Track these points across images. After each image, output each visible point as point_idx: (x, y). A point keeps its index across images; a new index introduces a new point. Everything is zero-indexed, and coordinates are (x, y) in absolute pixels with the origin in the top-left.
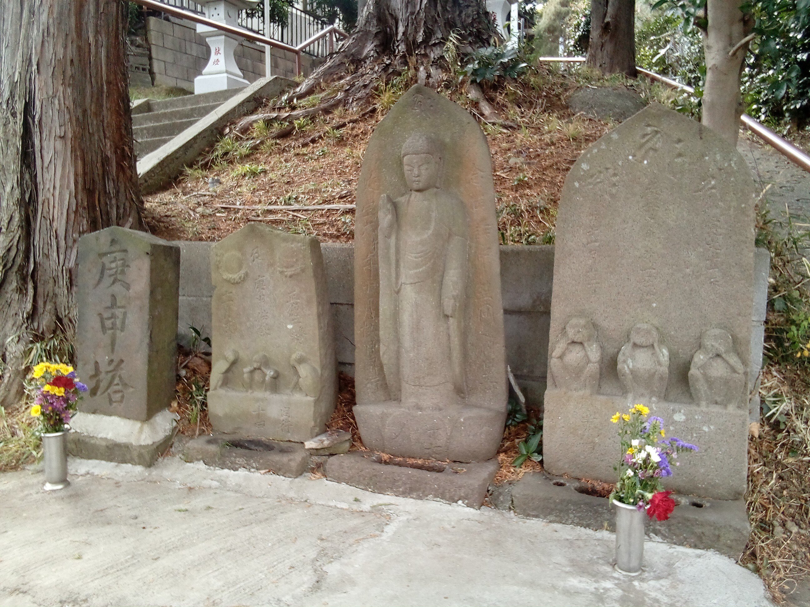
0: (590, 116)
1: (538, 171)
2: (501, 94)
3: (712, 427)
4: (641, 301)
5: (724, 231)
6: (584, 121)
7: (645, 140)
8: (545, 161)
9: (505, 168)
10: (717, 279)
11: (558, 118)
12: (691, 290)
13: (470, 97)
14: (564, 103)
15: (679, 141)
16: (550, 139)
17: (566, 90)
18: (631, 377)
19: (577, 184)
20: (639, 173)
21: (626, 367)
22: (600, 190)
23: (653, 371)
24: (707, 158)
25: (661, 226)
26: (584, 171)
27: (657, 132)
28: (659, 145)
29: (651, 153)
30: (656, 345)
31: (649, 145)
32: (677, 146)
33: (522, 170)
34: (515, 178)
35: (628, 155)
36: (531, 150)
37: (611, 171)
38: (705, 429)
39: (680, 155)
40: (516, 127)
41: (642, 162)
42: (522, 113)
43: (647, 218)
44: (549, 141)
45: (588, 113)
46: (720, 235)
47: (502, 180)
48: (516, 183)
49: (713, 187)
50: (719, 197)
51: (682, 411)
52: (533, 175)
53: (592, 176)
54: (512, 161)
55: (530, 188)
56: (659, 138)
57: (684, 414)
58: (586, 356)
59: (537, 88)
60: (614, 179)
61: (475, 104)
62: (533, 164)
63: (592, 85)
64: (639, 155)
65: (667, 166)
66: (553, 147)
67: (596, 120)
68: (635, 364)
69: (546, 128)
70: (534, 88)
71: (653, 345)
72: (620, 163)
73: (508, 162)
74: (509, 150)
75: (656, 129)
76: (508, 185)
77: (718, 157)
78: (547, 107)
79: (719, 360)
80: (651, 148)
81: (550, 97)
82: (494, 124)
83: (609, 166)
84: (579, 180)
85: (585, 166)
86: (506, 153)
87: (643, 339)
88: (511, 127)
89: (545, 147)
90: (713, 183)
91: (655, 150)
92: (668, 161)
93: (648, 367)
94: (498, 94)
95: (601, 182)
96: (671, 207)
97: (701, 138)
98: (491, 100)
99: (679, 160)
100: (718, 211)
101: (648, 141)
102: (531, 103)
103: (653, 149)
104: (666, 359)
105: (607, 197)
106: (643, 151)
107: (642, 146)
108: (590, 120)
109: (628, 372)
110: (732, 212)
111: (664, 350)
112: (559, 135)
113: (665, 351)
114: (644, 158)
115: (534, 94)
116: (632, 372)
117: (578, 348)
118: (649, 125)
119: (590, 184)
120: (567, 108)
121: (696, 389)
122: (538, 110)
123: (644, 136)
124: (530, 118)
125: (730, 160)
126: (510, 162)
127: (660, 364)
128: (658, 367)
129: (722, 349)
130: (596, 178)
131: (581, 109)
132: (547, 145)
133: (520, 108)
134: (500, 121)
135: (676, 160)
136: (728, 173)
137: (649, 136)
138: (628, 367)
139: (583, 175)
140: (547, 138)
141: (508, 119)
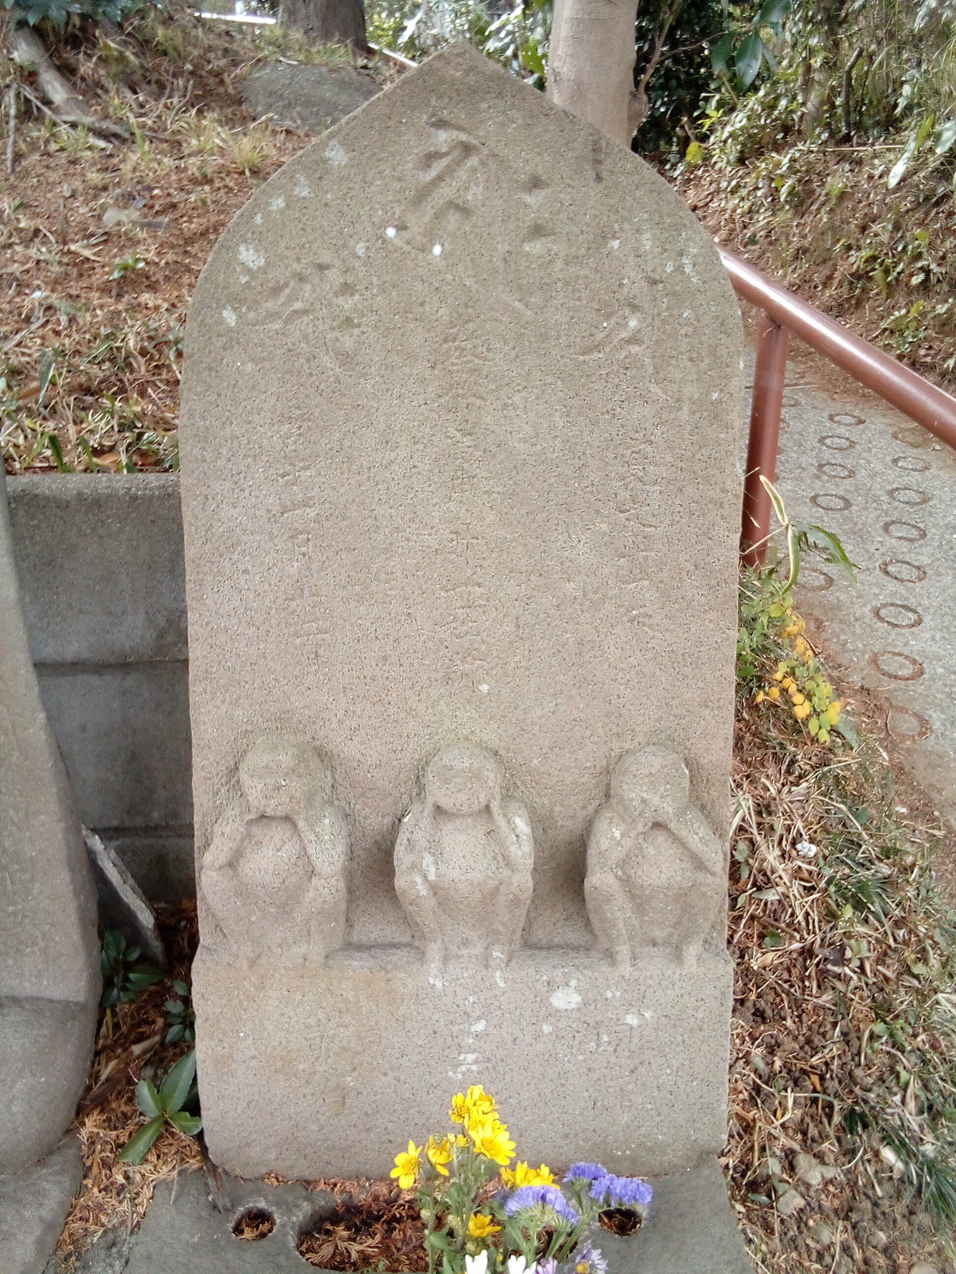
0: (288, 124)
1: (172, 247)
2: (90, 56)
3: (648, 1015)
4: (448, 679)
5: (662, 471)
6: (274, 133)
7: (433, 173)
8: (190, 221)
9: (92, 235)
10: (648, 610)
11: (219, 122)
12: (581, 644)
13: (17, 60)
14: (231, 90)
15: (535, 183)
16: (200, 168)
17: (235, 64)
18: (433, 902)
19: (230, 317)
20: (418, 286)
21: (419, 880)
22: (306, 337)
23: (492, 883)
24: (615, 244)
25: (494, 457)
26: (249, 271)
27: (467, 149)
28: (474, 195)
29: (453, 219)
30: (495, 806)
31: (446, 192)
32: (528, 199)
33: (134, 242)
34: (117, 261)
35: (384, 226)
36: (156, 192)
37: (334, 276)
38: (632, 1020)
39: (538, 231)
40: (127, 135)
41: (425, 249)
42: (142, 106)
43: (452, 431)
44: (197, 174)
45: (282, 117)
46: (655, 483)
47: (84, 267)
48: (116, 275)
49: (633, 340)
50: (650, 370)
51: (573, 983)
52: (159, 254)
53: (276, 291)
54: (111, 217)
55: (153, 287)
56: (474, 170)
57: (578, 990)
58: (304, 853)
59: (171, 51)
60: (347, 303)
61: (30, 77)
62: (158, 226)
63: (289, 58)
64: (418, 222)
65: (501, 264)
66: (207, 188)
67: (301, 132)
68: (443, 869)
69: (194, 142)
70: (165, 53)
71: (487, 807)
72: (360, 250)
73: (100, 218)
74: (105, 188)
75: (463, 137)
76: (97, 279)
77: (647, 243)
78: (197, 97)
79: (661, 837)
80: (452, 205)
81: (201, 77)
82: (74, 125)
83: (326, 257)
84: (236, 301)
85: (248, 256)
86: (95, 197)
87: (462, 797)
88: (116, 136)
89: (190, 187)
90: (633, 323)
91: (465, 211)
92: (503, 248)
93: (476, 876)
94: (81, 56)
95: (305, 312)
96: (517, 399)
97: (599, 178)
98: (67, 71)
99: (535, 247)
100: (648, 411)
101: (440, 178)
102: (161, 85)
103: (457, 207)
104: (527, 847)
105: (327, 361)
106: (428, 211)
107: (423, 194)
108: (288, 132)
109: (424, 893)
110: (684, 414)
111: (517, 820)
112: (221, 161)
113: (522, 825)
114: (431, 236)
115: (166, 64)
116: (435, 889)
117: (278, 833)
118: (441, 124)
119: (272, 316)
120: (240, 102)
121: (603, 920)
122: (175, 100)
123: (431, 158)
124: (159, 117)
125: (681, 254)
126: (105, 218)
127: (507, 861)
128: (506, 873)
129: (668, 809)
130: (290, 299)
131: (269, 107)
132: (194, 181)
133: (135, 93)
134: (88, 120)
135: (527, 248)
136: (674, 294)
137: (445, 162)
138: (425, 877)
139: (247, 285)
140: (193, 164)
141: (106, 117)
